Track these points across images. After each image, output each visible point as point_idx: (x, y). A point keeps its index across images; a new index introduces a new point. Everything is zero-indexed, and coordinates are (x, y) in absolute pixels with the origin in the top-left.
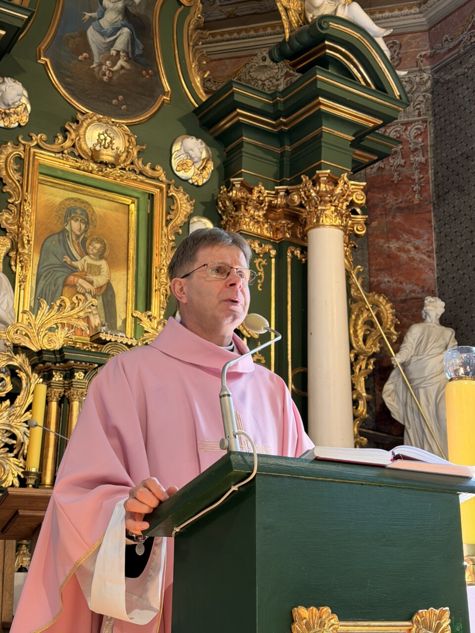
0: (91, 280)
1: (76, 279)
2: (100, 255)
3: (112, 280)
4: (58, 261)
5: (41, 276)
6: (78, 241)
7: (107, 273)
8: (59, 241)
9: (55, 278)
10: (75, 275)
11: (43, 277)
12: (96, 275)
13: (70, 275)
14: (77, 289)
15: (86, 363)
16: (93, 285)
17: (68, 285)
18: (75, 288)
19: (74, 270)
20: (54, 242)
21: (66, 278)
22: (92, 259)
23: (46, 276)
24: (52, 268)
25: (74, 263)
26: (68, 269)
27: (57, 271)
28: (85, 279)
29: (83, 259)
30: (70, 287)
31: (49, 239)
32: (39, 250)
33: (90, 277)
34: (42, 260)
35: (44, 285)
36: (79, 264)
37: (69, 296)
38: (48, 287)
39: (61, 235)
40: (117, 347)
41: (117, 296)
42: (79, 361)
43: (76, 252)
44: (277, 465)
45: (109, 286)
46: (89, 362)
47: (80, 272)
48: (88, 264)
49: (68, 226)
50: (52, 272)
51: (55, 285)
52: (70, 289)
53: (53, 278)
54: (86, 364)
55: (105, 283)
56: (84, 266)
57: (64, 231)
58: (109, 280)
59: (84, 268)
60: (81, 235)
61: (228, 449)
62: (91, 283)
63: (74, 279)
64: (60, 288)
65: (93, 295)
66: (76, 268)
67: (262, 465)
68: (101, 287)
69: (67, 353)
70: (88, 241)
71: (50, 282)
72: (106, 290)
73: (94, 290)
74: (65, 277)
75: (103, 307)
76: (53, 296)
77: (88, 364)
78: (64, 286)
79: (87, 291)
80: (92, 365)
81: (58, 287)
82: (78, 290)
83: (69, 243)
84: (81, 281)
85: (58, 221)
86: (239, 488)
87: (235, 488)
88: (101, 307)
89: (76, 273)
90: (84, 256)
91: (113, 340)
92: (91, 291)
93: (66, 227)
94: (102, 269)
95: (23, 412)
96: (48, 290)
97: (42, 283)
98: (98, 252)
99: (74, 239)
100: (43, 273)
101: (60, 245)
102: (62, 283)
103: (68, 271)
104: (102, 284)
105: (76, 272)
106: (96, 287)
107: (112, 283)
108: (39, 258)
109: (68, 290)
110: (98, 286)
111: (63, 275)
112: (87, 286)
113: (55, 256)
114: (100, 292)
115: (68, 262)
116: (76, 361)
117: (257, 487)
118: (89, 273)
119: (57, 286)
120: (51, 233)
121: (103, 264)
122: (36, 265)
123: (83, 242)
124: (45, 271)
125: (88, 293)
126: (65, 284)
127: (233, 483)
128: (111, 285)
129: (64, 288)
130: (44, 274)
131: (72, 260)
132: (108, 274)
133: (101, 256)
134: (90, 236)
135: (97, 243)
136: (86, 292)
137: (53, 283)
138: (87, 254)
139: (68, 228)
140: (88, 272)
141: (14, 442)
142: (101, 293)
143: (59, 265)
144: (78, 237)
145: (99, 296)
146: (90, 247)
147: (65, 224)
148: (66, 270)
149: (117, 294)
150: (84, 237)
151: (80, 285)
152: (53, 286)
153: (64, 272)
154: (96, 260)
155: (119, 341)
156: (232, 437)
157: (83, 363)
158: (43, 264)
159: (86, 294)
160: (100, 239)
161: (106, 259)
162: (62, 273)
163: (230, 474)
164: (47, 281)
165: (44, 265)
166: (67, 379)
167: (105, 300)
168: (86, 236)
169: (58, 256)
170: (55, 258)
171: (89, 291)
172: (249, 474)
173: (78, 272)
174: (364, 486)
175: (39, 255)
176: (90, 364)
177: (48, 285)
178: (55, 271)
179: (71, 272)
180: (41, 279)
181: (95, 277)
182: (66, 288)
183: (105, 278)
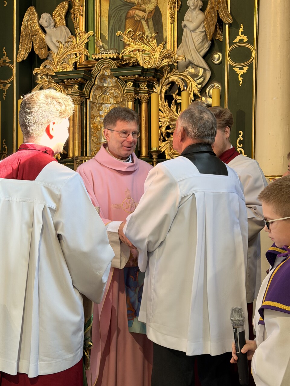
1: (134, 11)
3: (159, 4)
4: (122, 2)
5: (112, 16)
10: (132, 10)
12: (147, 4)
14: (135, 18)
16: (146, 13)
28: (140, 10)
30: (130, 19)
33: (144, 7)
45: (157, 9)
52: (130, 20)
55: (154, 8)
56: (139, 0)
59: (139, 2)
63: (132, 12)
64: (124, 21)
65: (146, 20)
68: (151, 12)
72: (155, 13)
73: (147, 15)
74: (126, 12)
75: (153, 26)
78: (126, 19)
79: (142, 18)
81: (122, 21)
82: (135, 19)
84: (137, 12)
89: (134, 7)
92: (144, 17)
96: (116, 25)
97: (112, 21)
102: (125, 18)
103: (128, 7)
104: (151, 10)
105: (134, 6)
108: (109, 5)
109: (129, 21)
110: (149, 12)
112: (141, 14)
114: (151, 16)
124: (114, 13)
140: (142, 3)
148: (126, 7)
151: (137, 15)
158: (112, 8)
175: (109, 2)
179: (130, 8)
180: (112, 19)
181: (147, 6)
182: (128, 20)
183: (154, 4)
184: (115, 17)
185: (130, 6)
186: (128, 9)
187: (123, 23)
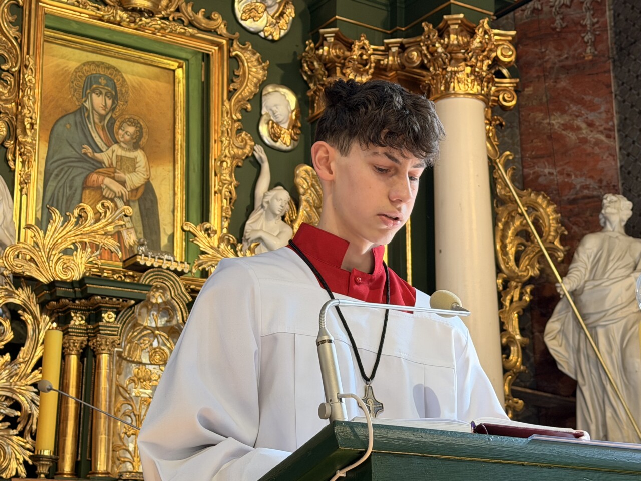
0: (123, 180)
1: (101, 178)
2: (134, 143)
3: (152, 180)
4: (74, 153)
5: (51, 174)
6: (102, 124)
7: (144, 169)
8: (76, 125)
9: (70, 178)
10: (97, 173)
11: (53, 176)
12: (129, 172)
13: (93, 172)
14: (102, 192)
15: (118, 298)
16: (125, 187)
17: (89, 188)
18: (99, 192)
19: (98, 165)
20: (68, 126)
21: (87, 177)
22: (123, 148)
23: (57, 175)
24: (65, 163)
25: (98, 155)
26: (89, 165)
27: (74, 167)
28: (113, 178)
29: (111, 149)
30: (93, 190)
31: (62, 122)
32: (47, 138)
33: (120, 175)
34: (51, 152)
35: (56, 187)
36: (104, 157)
37: (92, 202)
38: (61, 190)
39: (78, 116)
40: (161, 275)
41: (159, 202)
42: (108, 296)
43: (100, 140)
44: (401, 439)
45: (148, 187)
46: (121, 298)
47: (107, 167)
48: (117, 156)
49: (87, 102)
50: (66, 169)
51: (71, 188)
52: (93, 193)
53: (68, 176)
54: (118, 300)
55: (143, 183)
56: (111, 159)
57: (82, 110)
58: (148, 179)
59: (112, 163)
60: (107, 114)
61: (331, 418)
62: (123, 183)
63: (98, 179)
64: (79, 192)
65: (125, 201)
66: (101, 163)
67: (378, 440)
68: (137, 189)
69: (90, 285)
70: (117, 123)
71: (64, 183)
72: (143, 194)
73: (127, 193)
74: (84, 175)
75: (140, 218)
76: (69, 203)
77: (121, 300)
79: (117, 195)
80: (126, 301)
81: (76, 190)
82: (104, 194)
83: (89, 126)
84: (107, 181)
85: (74, 95)
86: (347, 473)
87: (341, 474)
88: (137, 218)
89: (100, 170)
90: (113, 145)
91: (156, 265)
92: (122, 194)
93: (84, 104)
94: (137, 163)
95: (29, 370)
96: (60, 194)
97: (52, 184)
98: (132, 138)
99: (97, 121)
100: (53, 171)
101: (77, 129)
102: (81, 184)
103: (89, 167)
104: (138, 185)
105: (99, 168)
106: (129, 190)
107: (151, 182)
108: (46, 149)
109: (90, 194)
110: (132, 188)
111: (82, 173)
112: (117, 188)
113: (71, 146)
114: (136, 196)
115: (89, 155)
116: (103, 297)
117: (373, 472)
118: (119, 170)
119: (74, 189)
120: (64, 113)
121: (139, 155)
122: (43, 158)
123: (109, 124)
124: (56, 168)
125: (119, 197)
126: (85, 187)
127: (338, 467)
128: (151, 185)
129: (84, 192)
130: (55, 172)
131: (94, 151)
132: (146, 171)
133: (136, 146)
134: (119, 115)
135: (130, 125)
136: (115, 196)
137: (68, 185)
138: (116, 142)
139: (87, 105)
140: (118, 168)
141: (18, 414)
142: (137, 198)
143: (75, 158)
144: (102, 118)
145: (133, 202)
146: (120, 131)
147: (84, 100)
148: (86, 165)
149: (160, 199)
150: (111, 117)
151: (107, 187)
152: (68, 189)
153: (84, 169)
154: (129, 150)
155: (164, 266)
156: (336, 400)
157: (114, 299)
158: (53, 157)
159: (116, 199)
160: (134, 120)
161: (143, 149)
162: (80, 170)
163: (334, 454)
164: (59, 181)
165: (55, 158)
166: (91, 322)
167: (143, 207)
168: (114, 116)
169: (75, 145)
170: (71, 149)
171: (120, 194)
172: (362, 454)
173: (103, 168)
174: (525, 468)
175: (47, 145)
176: (123, 301)
177: (60, 188)
178: (71, 166)
179: (93, 169)
180: (51, 179)
181: (128, 175)
182: (87, 192)
183: (142, 175)
184: (59, 178)
185: (93, 164)
186: (89, 170)
187: (76, 195)
